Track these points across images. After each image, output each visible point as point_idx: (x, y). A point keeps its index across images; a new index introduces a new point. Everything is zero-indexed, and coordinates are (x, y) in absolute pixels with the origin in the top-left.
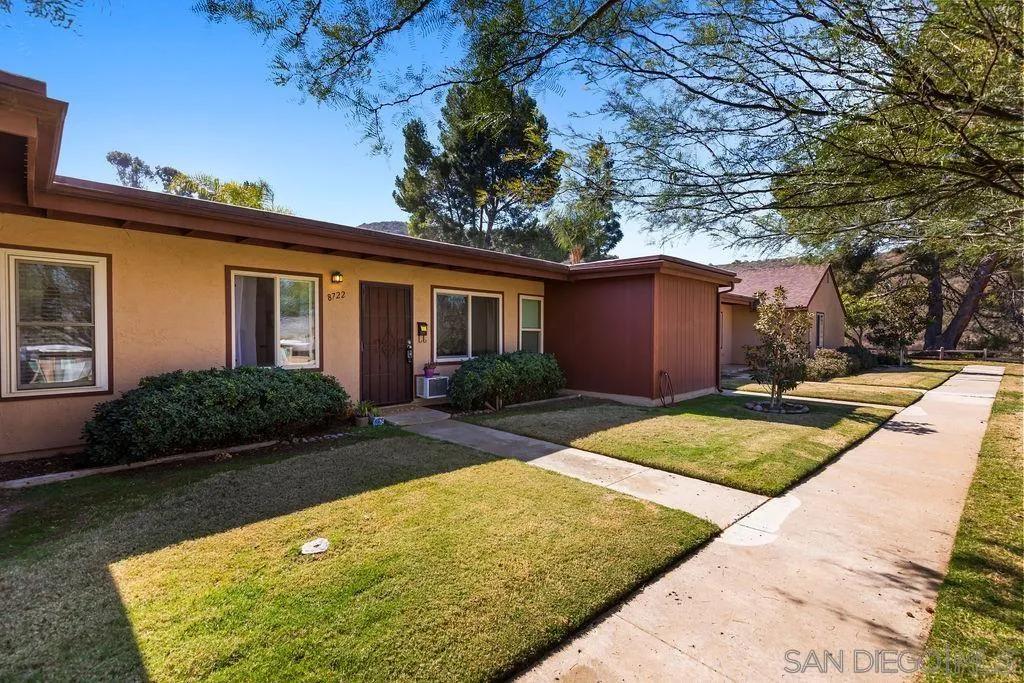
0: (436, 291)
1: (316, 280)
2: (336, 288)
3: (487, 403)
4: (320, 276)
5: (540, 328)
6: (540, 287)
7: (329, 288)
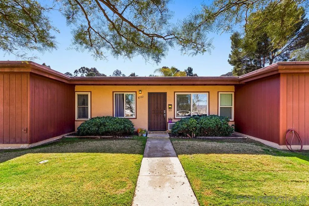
0: (176, 93)
1: (135, 93)
2: (140, 95)
3: (188, 135)
4: (136, 92)
5: (232, 106)
6: (232, 88)
7: (139, 95)
